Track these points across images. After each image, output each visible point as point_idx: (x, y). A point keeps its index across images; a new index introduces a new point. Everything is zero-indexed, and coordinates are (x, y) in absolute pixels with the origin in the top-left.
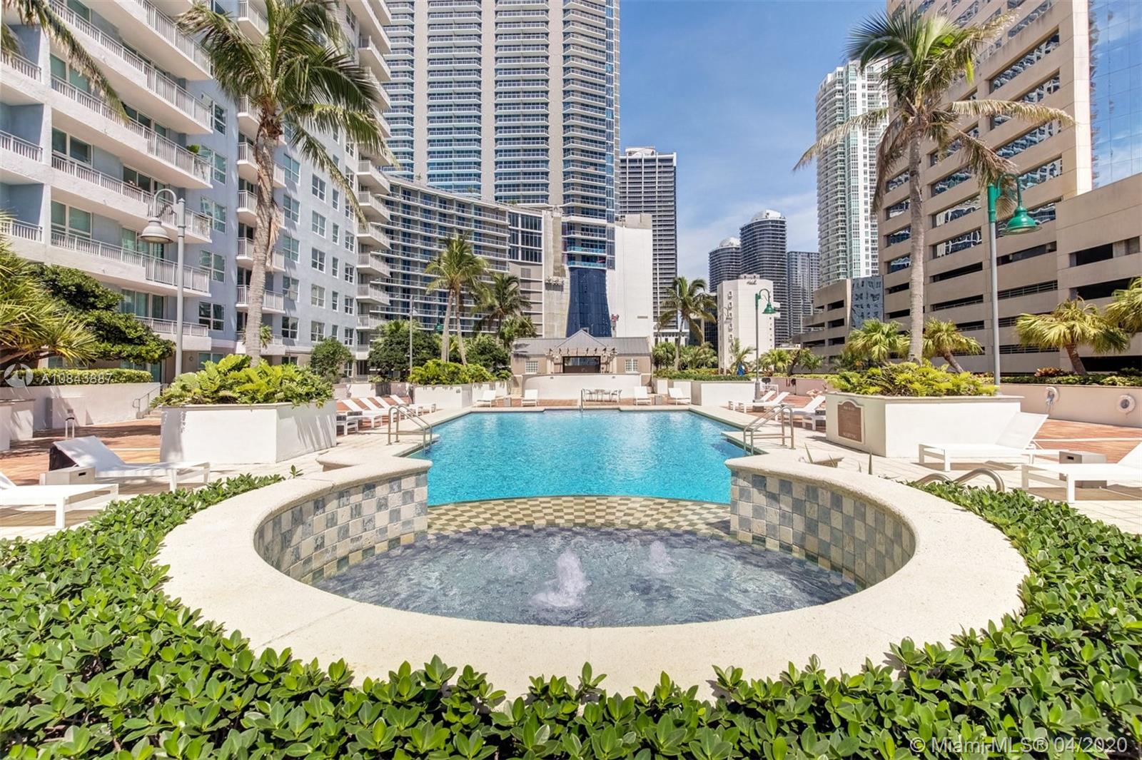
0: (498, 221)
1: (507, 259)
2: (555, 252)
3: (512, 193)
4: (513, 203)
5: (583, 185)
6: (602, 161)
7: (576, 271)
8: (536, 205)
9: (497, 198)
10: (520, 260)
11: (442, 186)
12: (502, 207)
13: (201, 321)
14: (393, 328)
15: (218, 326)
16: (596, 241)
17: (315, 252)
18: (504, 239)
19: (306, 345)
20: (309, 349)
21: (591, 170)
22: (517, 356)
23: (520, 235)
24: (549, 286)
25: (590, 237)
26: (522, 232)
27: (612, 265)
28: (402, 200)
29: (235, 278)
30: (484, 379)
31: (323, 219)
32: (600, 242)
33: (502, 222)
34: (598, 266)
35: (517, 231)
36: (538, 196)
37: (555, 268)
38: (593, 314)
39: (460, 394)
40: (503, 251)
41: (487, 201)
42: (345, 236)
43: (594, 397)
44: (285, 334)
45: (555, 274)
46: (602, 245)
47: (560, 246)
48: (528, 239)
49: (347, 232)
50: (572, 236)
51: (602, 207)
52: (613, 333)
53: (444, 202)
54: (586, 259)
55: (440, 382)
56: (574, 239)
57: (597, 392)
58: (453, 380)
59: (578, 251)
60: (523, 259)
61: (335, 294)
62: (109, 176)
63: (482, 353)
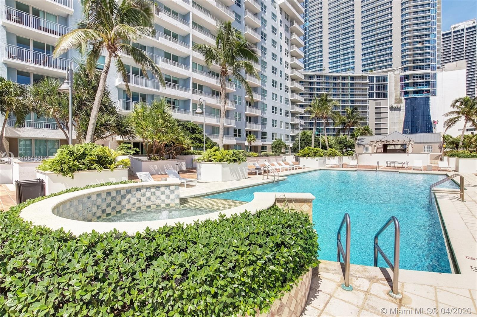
0: (363, 82)
1: (368, 99)
2: (396, 91)
3: (371, 67)
4: (371, 71)
5: (414, 54)
6: (428, 38)
7: (409, 100)
8: (385, 70)
9: (363, 71)
10: (375, 98)
11: (336, 71)
12: (364, 75)
13: (234, 135)
14: (303, 134)
15: (240, 136)
16: (423, 82)
17: (273, 107)
18: (366, 89)
19: (270, 142)
20: (272, 143)
21: (420, 45)
22: (358, 144)
23: (375, 86)
24: (392, 109)
25: (419, 81)
26: (376, 84)
27: (434, 93)
28: (316, 81)
29: (245, 119)
30: (336, 155)
31: (276, 95)
32: (426, 82)
33: (365, 82)
34: (425, 95)
35: (373, 84)
36: (386, 66)
37: (395, 99)
38: (420, 122)
39: (318, 162)
40: (366, 95)
41: (357, 73)
42: (285, 100)
43: (392, 165)
44: (262, 138)
45: (395, 103)
46: (427, 84)
47: (399, 88)
48: (379, 87)
49: (286, 98)
50: (407, 82)
51: (428, 63)
52: (434, 130)
53: (335, 78)
54: (415, 92)
55: (309, 156)
56: (408, 83)
57: (394, 162)
58: (315, 155)
59: (411, 89)
60: (376, 97)
61: (281, 122)
62: (207, 94)
63: (339, 143)
